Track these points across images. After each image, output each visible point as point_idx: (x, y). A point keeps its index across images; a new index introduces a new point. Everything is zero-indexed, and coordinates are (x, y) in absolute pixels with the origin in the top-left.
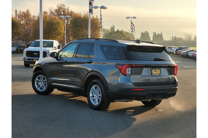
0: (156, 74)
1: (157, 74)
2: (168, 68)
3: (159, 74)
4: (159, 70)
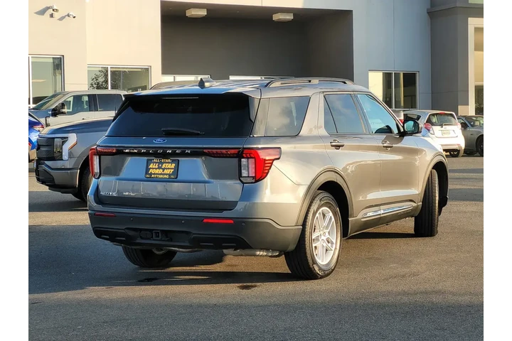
3: (169, 175)
4: (171, 163)
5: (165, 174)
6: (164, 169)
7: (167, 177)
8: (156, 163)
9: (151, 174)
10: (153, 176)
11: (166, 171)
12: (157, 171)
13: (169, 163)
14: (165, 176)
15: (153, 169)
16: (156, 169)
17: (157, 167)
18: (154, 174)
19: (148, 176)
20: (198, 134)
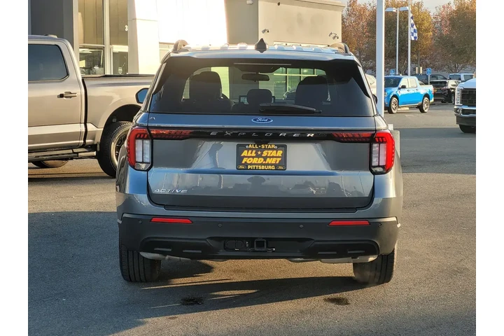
0: (262, 164)
1: (263, 167)
2: (331, 144)
3: (276, 165)
4: (277, 150)
5: (268, 164)
6: (265, 158)
7: (273, 168)
8: (252, 149)
9: (246, 164)
10: (249, 167)
11: (269, 161)
12: (255, 161)
13: (273, 149)
14: (270, 167)
15: (249, 157)
16: (253, 157)
17: (254, 155)
18: (251, 164)
19: (241, 167)
20: (313, 112)
